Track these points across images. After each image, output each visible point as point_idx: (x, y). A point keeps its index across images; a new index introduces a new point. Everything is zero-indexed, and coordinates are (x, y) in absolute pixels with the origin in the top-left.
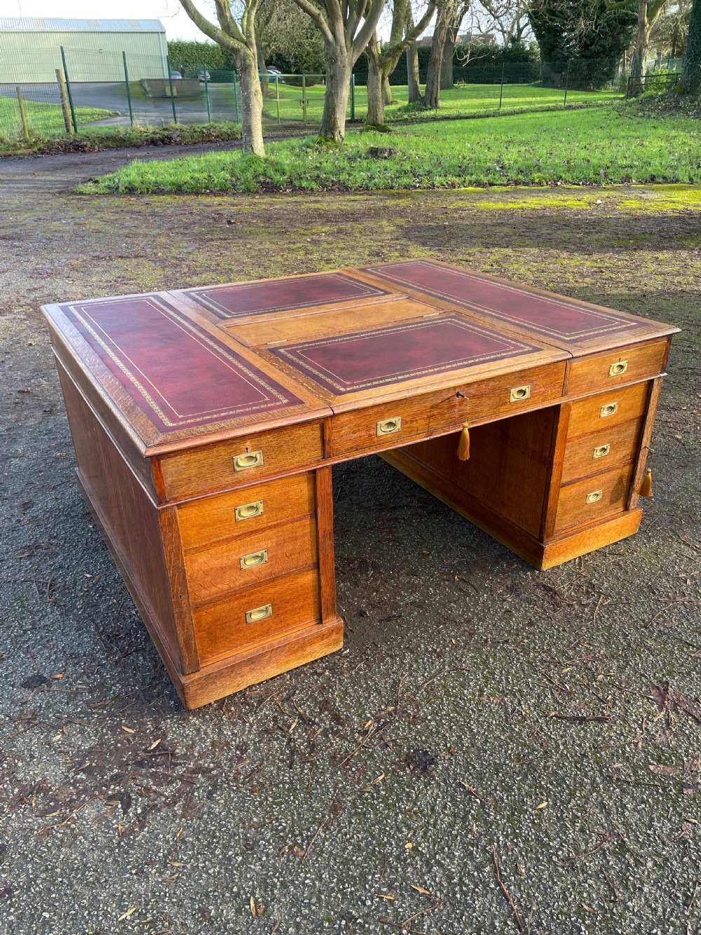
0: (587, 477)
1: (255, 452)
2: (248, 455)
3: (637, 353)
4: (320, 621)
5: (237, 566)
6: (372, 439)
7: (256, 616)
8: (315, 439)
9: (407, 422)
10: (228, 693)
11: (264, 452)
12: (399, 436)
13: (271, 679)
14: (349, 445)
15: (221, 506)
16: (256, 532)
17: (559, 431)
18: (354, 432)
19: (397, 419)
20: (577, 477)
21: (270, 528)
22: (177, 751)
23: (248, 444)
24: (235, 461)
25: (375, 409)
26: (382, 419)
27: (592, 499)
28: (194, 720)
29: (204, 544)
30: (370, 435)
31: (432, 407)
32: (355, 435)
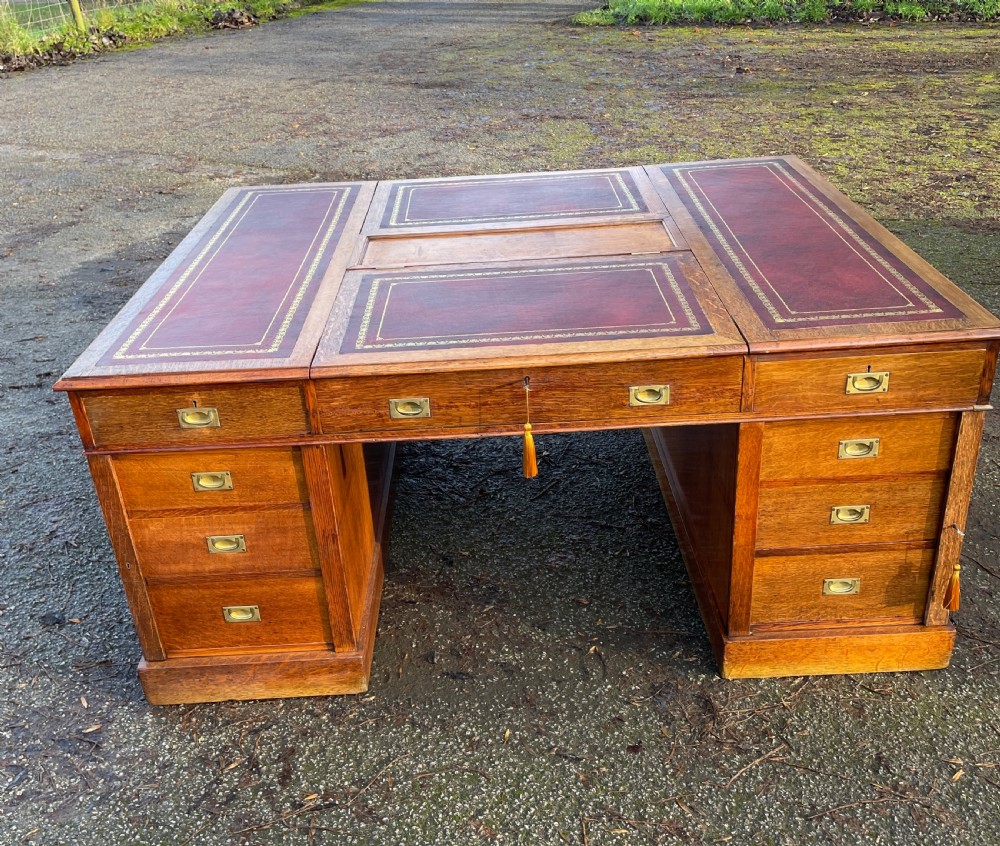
0: (821, 551)
1: (208, 409)
2: (198, 410)
3: (912, 362)
4: (332, 647)
5: (203, 546)
6: (384, 420)
7: (237, 615)
8: (294, 406)
9: (440, 407)
10: (199, 700)
11: (219, 411)
12: (427, 424)
13: (261, 701)
14: (347, 423)
15: (173, 467)
16: (224, 509)
17: (740, 467)
18: (354, 407)
19: (422, 399)
20: (793, 545)
21: (244, 509)
22: (105, 745)
23: (196, 396)
24: (180, 416)
25: (385, 381)
26: (398, 395)
27: (836, 588)
28: (149, 718)
29: (155, 509)
30: (380, 416)
31: (482, 392)
32: (355, 412)
